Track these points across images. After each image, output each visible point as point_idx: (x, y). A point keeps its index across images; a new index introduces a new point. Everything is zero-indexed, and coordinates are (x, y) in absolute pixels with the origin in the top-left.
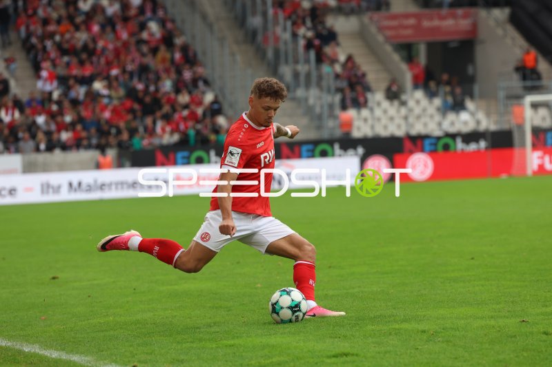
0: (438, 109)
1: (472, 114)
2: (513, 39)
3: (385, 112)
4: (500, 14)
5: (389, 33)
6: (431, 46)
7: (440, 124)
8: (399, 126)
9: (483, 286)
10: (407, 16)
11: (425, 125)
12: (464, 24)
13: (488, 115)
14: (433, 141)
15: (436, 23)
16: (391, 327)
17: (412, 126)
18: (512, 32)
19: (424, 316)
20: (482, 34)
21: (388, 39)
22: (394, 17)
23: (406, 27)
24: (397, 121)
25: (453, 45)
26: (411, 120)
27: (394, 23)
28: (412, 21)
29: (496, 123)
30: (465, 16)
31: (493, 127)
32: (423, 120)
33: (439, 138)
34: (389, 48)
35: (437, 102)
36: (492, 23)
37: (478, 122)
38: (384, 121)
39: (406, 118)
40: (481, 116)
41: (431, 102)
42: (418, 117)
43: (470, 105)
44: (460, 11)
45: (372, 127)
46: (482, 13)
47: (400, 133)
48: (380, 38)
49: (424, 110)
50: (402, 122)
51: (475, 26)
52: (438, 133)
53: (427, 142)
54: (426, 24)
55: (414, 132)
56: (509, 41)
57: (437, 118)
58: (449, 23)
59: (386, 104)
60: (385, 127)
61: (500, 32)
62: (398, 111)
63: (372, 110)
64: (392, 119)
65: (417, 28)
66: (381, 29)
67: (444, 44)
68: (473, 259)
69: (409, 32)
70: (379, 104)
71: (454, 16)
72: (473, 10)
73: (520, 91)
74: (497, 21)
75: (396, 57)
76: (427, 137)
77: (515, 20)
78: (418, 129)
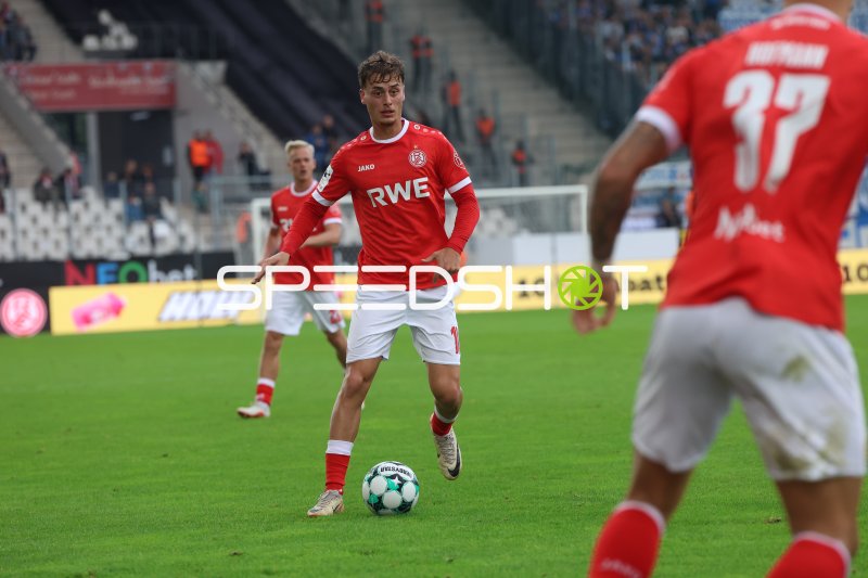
0: (119, 218)
1: (172, 226)
2: (232, 110)
3: (35, 220)
4: (212, 71)
5: (36, 95)
6: (105, 118)
7: (122, 241)
8: (57, 244)
9: (177, 499)
10: (65, 70)
11: (99, 242)
12: (156, 85)
13: (196, 227)
14: (112, 267)
15: (111, 81)
16: (26, 569)
17: (79, 243)
18: (229, 99)
19: (82, 550)
20: (184, 101)
21: (35, 105)
22: (45, 71)
23: (65, 87)
24: (55, 235)
25: (139, 117)
26: (76, 234)
27: (46, 80)
28: (73, 78)
29: (210, 240)
30: (157, 73)
31: (204, 247)
32: (95, 234)
33: (121, 263)
34: (37, 120)
35: (118, 205)
36: (198, 84)
37: (182, 239)
38: (32, 235)
39: (68, 231)
40: (186, 228)
41: (107, 206)
42: (88, 230)
43: (169, 211)
44: (148, 65)
45: (14, 244)
46: (183, 69)
47: (59, 254)
48: (23, 104)
49: (97, 218)
50: (62, 237)
51: (172, 87)
52: (119, 255)
53: (102, 269)
54: (95, 83)
55: (81, 254)
56: (224, 113)
57: (118, 231)
58: (133, 82)
59: (35, 208)
60: (36, 245)
61: (211, 98)
62: (56, 220)
63: (13, 218)
64: (45, 232)
65: (82, 88)
66: (23, 89)
67: (126, 116)
68: (165, 456)
69: (69, 95)
70: (24, 208)
71: (140, 73)
72: (168, 64)
73: (244, 192)
74: (205, 80)
75: (50, 135)
76: (102, 261)
77: (232, 81)
78: (88, 248)
